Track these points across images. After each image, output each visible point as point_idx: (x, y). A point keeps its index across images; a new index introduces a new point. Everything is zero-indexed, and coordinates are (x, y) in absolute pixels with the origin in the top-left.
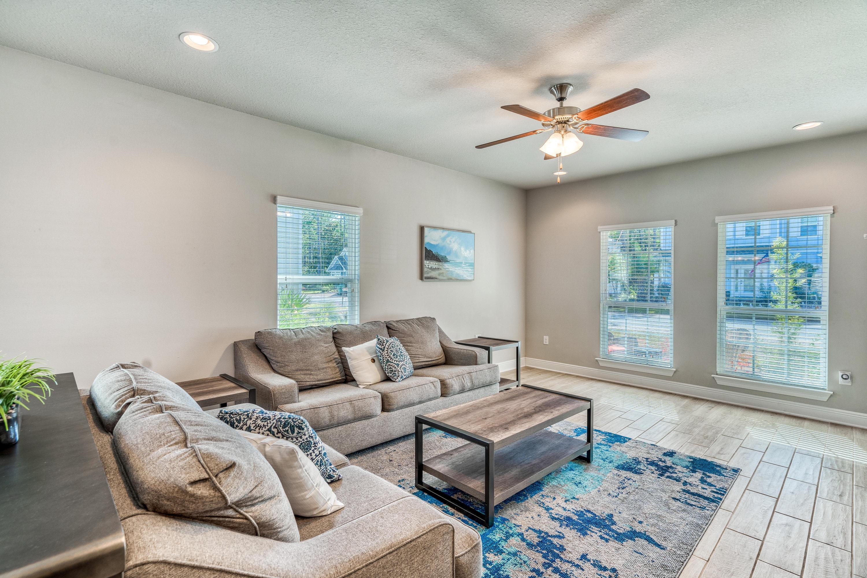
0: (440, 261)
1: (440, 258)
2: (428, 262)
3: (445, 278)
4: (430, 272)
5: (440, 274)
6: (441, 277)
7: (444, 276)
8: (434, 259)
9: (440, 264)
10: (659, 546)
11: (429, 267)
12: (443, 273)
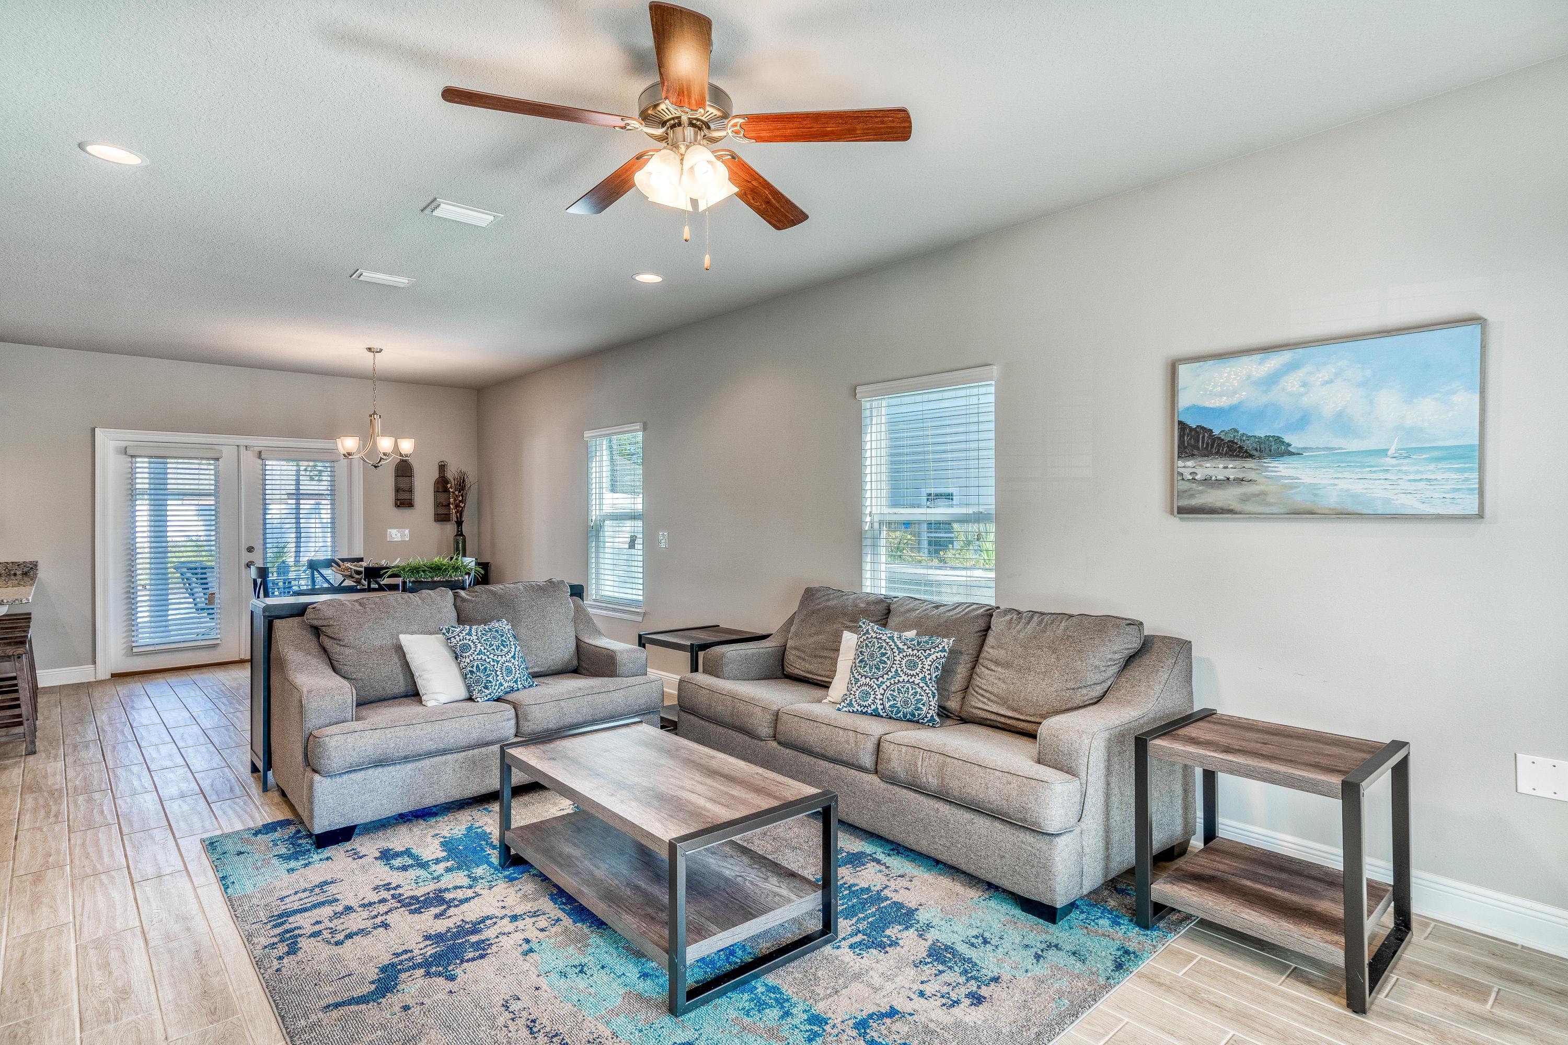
0: (1251, 456)
1: (1248, 445)
2: (1190, 463)
3: (1275, 509)
4: (1201, 492)
5: (1245, 499)
6: (1248, 507)
7: (1270, 504)
8: (1217, 453)
9: (1250, 464)
10: (337, 1005)
11: (1198, 477)
12: (1264, 494)
